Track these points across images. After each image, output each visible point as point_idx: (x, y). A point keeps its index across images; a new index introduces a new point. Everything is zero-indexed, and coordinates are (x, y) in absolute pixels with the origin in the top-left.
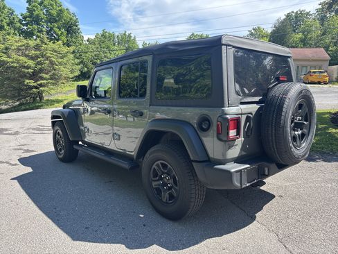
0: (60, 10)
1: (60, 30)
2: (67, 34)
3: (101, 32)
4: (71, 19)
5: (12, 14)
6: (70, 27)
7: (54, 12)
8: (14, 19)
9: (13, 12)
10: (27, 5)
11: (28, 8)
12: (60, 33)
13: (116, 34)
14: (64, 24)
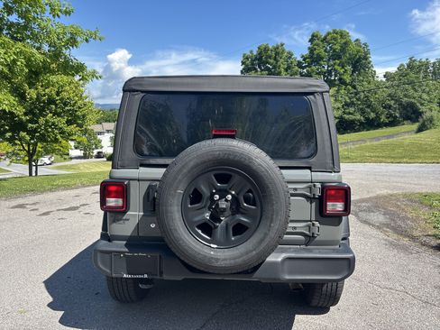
0: (345, 43)
1: (343, 67)
2: (353, 72)
3: (406, 62)
4: (358, 51)
5: (290, 58)
6: (357, 62)
7: (337, 47)
8: (292, 63)
9: (292, 55)
10: (309, 45)
11: (309, 48)
12: (342, 71)
13: (432, 61)
14: (349, 59)
